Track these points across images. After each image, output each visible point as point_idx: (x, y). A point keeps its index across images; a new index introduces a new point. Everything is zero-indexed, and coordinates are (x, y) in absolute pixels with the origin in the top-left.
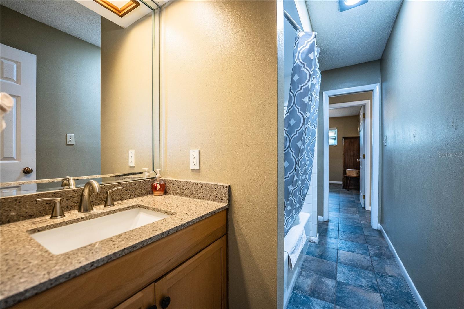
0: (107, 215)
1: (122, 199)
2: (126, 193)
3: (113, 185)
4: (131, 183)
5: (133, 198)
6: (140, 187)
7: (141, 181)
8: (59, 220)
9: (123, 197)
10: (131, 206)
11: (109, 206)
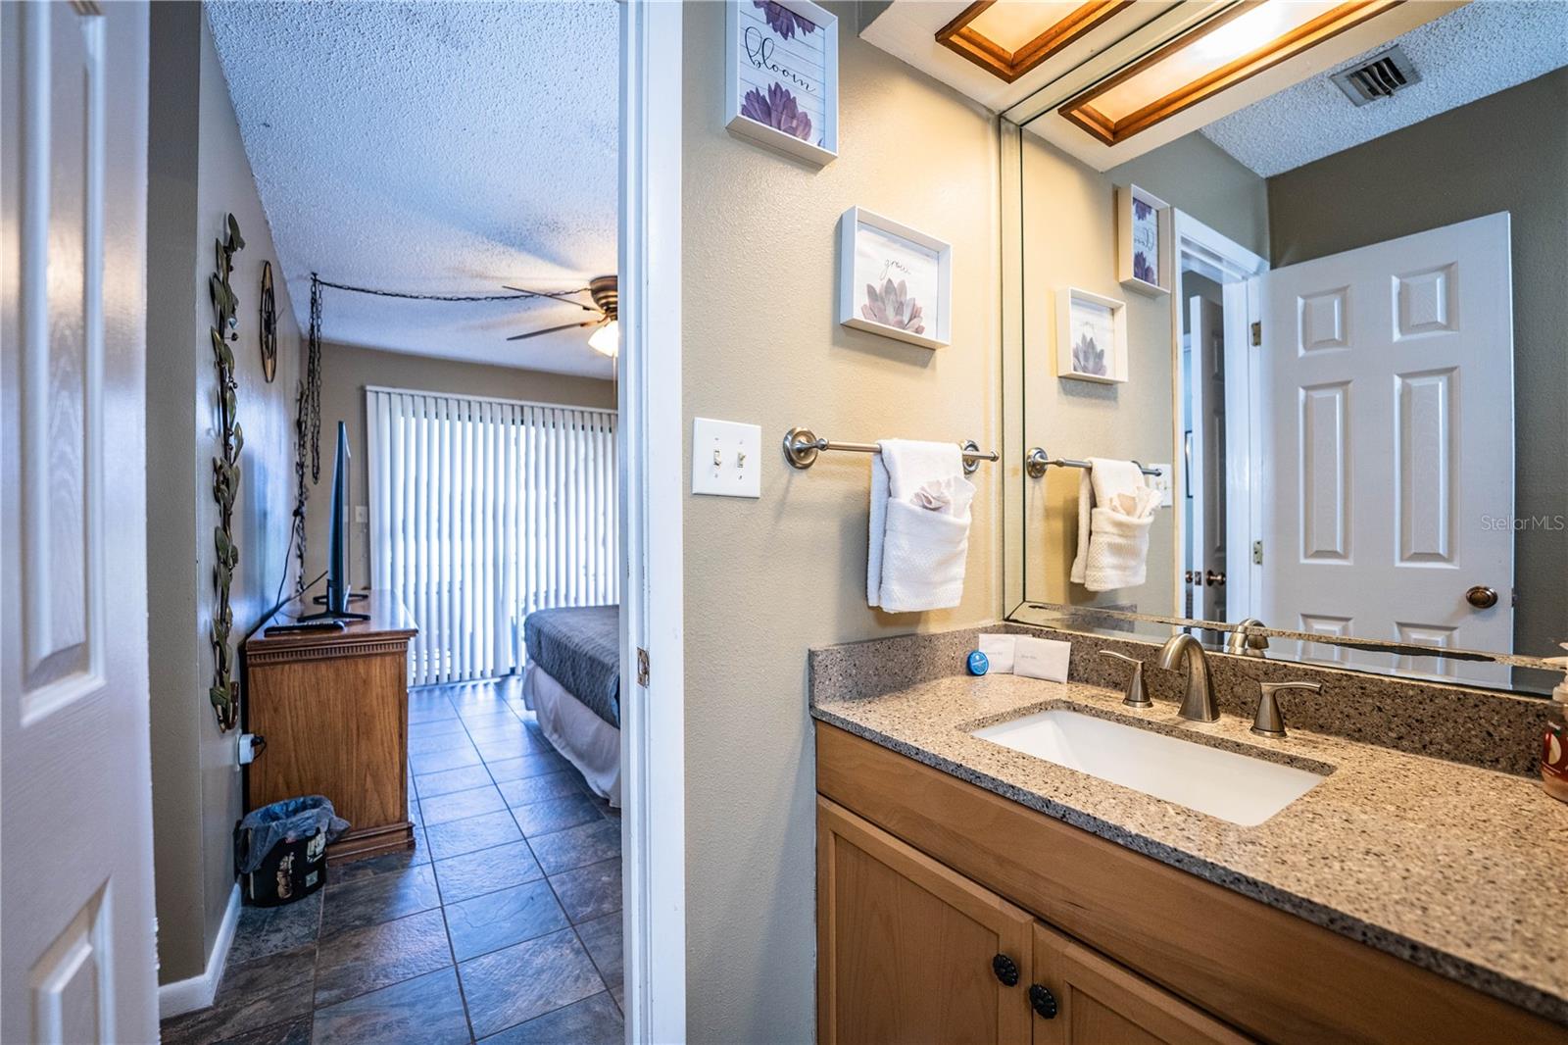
0: (1215, 746)
1: (1357, 735)
2: (1376, 718)
3: (1318, 672)
4: (1402, 684)
5: (1415, 751)
6: (1460, 721)
7: (1464, 694)
8: (1139, 710)
9: (1360, 730)
10: (1305, 760)
11: (1268, 734)
